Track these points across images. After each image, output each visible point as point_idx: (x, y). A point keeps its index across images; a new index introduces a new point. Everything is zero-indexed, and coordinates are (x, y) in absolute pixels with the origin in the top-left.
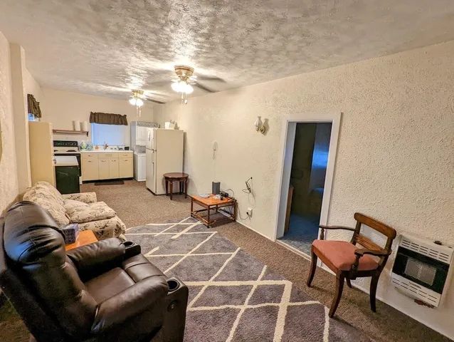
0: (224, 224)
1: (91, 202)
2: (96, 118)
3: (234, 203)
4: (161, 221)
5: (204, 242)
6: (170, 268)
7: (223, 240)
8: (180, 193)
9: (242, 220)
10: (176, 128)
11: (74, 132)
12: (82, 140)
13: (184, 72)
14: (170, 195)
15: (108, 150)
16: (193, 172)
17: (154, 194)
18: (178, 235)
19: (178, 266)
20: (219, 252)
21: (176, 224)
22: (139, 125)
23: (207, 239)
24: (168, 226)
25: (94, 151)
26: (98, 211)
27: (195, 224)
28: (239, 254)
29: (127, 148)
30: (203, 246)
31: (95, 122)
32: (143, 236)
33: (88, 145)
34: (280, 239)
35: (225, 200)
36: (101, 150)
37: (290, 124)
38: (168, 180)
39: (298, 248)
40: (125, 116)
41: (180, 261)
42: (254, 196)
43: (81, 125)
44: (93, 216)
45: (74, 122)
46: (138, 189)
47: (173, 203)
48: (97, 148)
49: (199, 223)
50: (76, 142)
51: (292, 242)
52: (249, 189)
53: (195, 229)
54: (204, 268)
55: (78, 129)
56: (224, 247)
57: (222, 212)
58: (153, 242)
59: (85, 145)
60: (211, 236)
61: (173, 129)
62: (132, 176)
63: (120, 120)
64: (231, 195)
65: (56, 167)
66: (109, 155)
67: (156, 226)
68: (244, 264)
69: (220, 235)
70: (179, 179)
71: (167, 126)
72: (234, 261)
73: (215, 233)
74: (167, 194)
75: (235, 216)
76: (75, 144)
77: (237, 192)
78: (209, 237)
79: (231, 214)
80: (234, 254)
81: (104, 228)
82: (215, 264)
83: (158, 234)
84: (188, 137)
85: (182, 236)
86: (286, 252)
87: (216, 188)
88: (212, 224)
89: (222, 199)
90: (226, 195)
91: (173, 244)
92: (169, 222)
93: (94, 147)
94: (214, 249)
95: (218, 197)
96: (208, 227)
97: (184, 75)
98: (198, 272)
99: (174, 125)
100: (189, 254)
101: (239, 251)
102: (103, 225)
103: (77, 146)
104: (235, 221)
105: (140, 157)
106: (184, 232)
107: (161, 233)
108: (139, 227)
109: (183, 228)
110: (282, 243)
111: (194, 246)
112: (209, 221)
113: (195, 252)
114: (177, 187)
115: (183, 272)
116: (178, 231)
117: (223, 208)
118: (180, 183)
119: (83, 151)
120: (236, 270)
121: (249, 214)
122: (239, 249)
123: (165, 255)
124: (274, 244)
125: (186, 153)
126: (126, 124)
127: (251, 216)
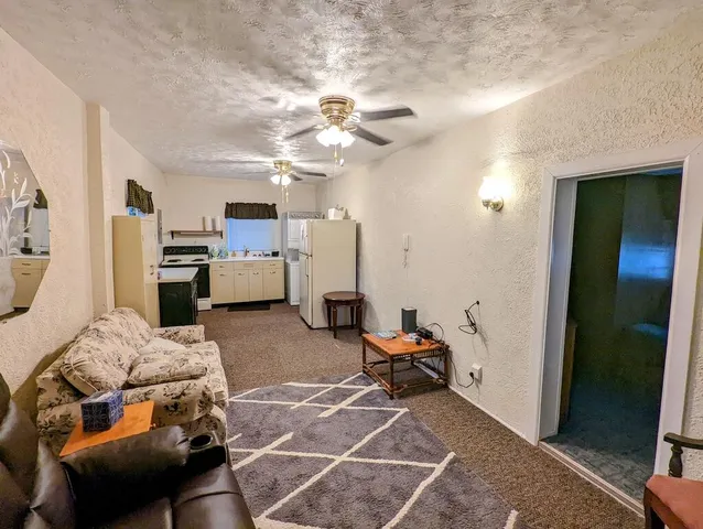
0: (425, 392)
1: (195, 342)
2: (234, 211)
3: (444, 352)
4: (309, 379)
5: (379, 430)
6: (302, 488)
7: (418, 429)
8: (352, 327)
9: (460, 386)
10: (347, 217)
11: (204, 234)
12: (213, 244)
13: (336, 108)
14: (334, 329)
15: (250, 258)
16: (372, 290)
17: (309, 327)
18: (334, 408)
19: (320, 483)
20: (407, 457)
21: (333, 386)
22: (292, 217)
23: (387, 425)
24: (319, 390)
25: (230, 259)
26: (177, 365)
27: (367, 389)
28: (449, 470)
29: (275, 254)
30: (375, 441)
31: (232, 217)
32: (272, 408)
33: (221, 252)
34: (550, 440)
35: (426, 345)
36: (240, 257)
37: (561, 183)
38: (330, 305)
39: (596, 469)
40: (275, 205)
41: (325, 471)
42: (484, 340)
43: (213, 221)
44: (165, 373)
45: (204, 218)
46: (286, 318)
47: (337, 344)
48: (234, 255)
49: (375, 387)
50: (206, 247)
51: (581, 452)
52: (473, 324)
53: (368, 399)
54: (369, 499)
55: (209, 228)
56: (418, 448)
57: (423, 367)
58: (284, 422)
59: (217, 251)
60: (396, 417)
61: (340, 218)
62: (283, 297)
63: (267, 211)
64: (438, 334)
65: (160, 284)
66: (249, 265)
67: (298, 388)
68: (462, 498)
69: (413, 418)
70: (347, 303)
71: (332, 214)
72: (437, 487)
73: (403, 411)
74: (330, 328)
75: (446, 376)
76: (204, 250)
77: (450, 331)
78: (390, 422)
79: (439, 373)
80: (439, 468)
81: (178, 397)
82: (394, 489)
83: (298, 405)
84: (364, 230)
85: (340, 412)
86: (567, 477)
87: (409, 320)
88: (398, 391)
89: (418, 343)
90: (428, 335)
91: (320, 429)
92: (323, 380)
93: (230, 254)
94: (396, 450)
95: (412, 337)
96: (392, 398)
97: (336, 113)
98: (356, 505)
99: (343, 213)
100: (345, 457)
101: (452, 462)
102: (178, 392)
103: (206, 253)
104: (445, 386)
105: (294, 267)
106: (343, 405)
107: (304, 403)
108: (271, 387)
109: (345, 395)
110: (553, 451)
111: (359, 438)
112: (392, 385)
113: (358, 454)
114: (347, 316)
115: (325, 501)
116: (334, 401)
117: (423, 360)
118: (352, 309)
119: (215, 259)
120: (442, 515)
121: (476, 376)
122: (451, 455)
123: (300, 454)
124: (534, 452)
125: (361, 258)
126: (275, 216)
127: (479, 381)
